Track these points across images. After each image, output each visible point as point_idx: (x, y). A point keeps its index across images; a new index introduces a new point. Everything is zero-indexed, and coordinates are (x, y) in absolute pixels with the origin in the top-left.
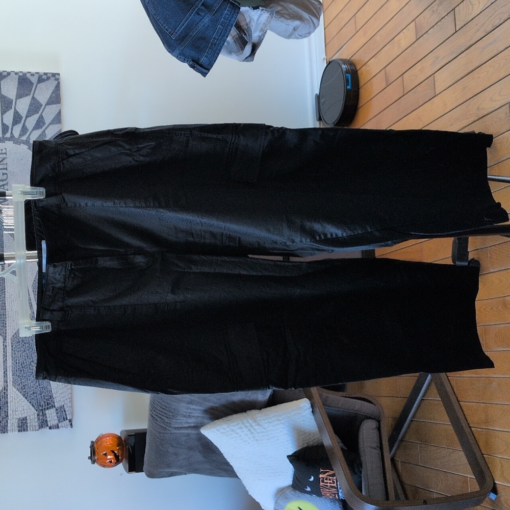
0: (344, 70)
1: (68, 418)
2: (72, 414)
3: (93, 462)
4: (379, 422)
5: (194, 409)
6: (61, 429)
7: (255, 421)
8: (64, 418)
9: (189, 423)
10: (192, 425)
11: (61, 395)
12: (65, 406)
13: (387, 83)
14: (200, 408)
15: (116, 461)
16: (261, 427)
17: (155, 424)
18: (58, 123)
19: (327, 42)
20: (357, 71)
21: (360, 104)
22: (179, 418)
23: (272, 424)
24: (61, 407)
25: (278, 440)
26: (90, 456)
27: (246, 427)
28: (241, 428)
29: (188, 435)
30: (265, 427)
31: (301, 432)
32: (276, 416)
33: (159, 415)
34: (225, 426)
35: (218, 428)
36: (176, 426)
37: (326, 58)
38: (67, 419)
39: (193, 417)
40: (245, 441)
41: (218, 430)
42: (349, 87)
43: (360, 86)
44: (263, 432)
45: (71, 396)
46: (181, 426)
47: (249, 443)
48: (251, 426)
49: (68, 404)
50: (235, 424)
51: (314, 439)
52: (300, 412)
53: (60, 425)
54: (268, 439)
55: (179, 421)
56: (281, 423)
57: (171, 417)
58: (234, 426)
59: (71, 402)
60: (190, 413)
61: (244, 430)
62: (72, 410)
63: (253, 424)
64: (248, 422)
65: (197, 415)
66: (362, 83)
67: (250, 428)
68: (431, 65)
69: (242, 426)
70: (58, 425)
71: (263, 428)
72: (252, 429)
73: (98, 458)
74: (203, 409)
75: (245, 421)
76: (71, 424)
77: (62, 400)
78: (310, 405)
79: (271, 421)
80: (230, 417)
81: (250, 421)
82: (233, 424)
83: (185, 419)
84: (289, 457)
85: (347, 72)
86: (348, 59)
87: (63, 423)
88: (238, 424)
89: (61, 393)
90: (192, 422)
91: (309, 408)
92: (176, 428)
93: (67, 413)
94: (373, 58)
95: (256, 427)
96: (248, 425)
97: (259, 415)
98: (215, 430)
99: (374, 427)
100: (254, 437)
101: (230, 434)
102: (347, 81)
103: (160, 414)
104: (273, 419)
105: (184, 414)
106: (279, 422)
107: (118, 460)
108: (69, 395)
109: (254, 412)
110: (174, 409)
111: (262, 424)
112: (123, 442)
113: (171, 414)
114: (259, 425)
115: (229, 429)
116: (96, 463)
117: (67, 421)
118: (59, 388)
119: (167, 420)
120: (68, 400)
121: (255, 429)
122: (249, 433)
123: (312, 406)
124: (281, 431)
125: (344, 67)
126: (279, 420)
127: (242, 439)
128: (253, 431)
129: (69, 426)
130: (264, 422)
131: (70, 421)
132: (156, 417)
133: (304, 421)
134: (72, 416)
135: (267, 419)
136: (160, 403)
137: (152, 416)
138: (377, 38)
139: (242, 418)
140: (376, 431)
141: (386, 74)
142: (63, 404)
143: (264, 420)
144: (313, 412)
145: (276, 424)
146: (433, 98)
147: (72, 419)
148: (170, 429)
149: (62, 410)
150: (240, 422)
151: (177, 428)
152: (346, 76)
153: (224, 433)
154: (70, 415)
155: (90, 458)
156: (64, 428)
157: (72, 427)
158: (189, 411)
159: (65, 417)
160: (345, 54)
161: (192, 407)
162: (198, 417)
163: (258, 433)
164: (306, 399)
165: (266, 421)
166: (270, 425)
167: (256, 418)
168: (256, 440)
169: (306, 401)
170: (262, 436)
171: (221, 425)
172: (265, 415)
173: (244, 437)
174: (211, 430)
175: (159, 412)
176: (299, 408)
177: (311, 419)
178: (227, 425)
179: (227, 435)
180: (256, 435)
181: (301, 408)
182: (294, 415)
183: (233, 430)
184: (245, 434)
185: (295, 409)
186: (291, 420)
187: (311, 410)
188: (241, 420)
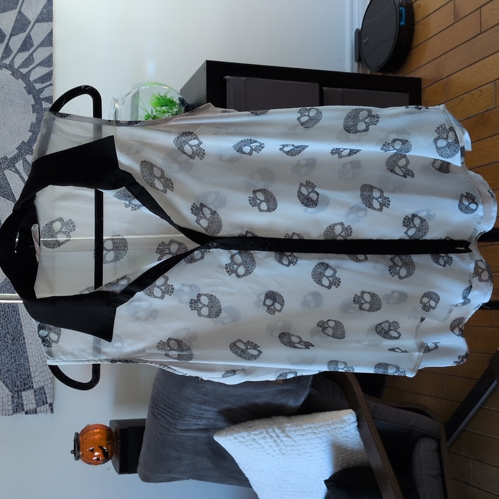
0: (397, 3)
1: (49, 402)
2: (53, 397)
3: (77, 458)
4: (439, 441)
5: (205, 410)
6: (39, 414)
7: (283, 432)
8: (43, 401)
9: (199, 425)
10: (202, 427)
11: (40, 374)
12: (45, 387)
13: (455, 18)
14: (215, 409)
15: (104, 458)
16: (290, 440)
17: (156, 423)
18: (48, 46)
20: (412, 4)
21: (415, 44)
22: (187, 419)
23: (305, 437)
24: (40, 389)
25: (311, 456)
26: (73, 449)
27: (271, 437)
28: (264, 438)
29: (197, 438)
30: (296, 439)
31: (341, 449)
32: (311, 428)
33: (162, 414)
34: (244, 434)
35: (236, 435)
36: (182, 428)
38: (47, 403)
39: (204, 418)
40: (268, 454)
41: (235, 438)
42: (402, 23)
44: (293, 445)
46: (188, 428)
47: (273, 456)
48: (278, 436)
49: (49, 385)
50: (258, 432)
51: (357, 459)
52: (343, 426)
53: (38, 410)
54: (299, 454)
55: (188, 422)
56: (317, 437)
57: (177, 417)
58: (256, 435)
59: (53, 383)
60: (202, 414)
61: (269, 440)
62: (53, 393)
63: (281, 435)
64: (274, 431)
65: (210, 416)
66: (419, 17)
67: (276, 439)
69: (266, 436)
70: (36, 409)
71: (293, 440)
72: (278, 441)
73: (83, 455)
74: (217, 410)
76: (52, 410)
77: (42, 380)
78: (356, 418)
79: (304, 433)
80: (251, 423)
81: (277, 430)
82: (255, 433)
83: (194, 420)
84: (326, 481)
85: (401, 5)
87: (42, 408)
88: (260, 433)
89: (42, 372)
90: (202, 423)
91: (354, 422)
92: (181, 430)
93: (48, 396)
95: (284, 439)
96: (274, 435)
97: (289, 425)
98: (232, 438)
99: (433, 449)
100: (280, 450)
101: (250, 444)
102: (401, 15)
104: (307, 431)
105: (194, 415)
106: (315, 436)
107: (106, 457)
109: (281, 419)
110: (182, 409)
111: (292, 436)
112: (114, 435)
113: (177, 414)
114: (288, 436)
115: (248, 438)
116: (80, 460)
117: (47, 405)
118: (39, 367)
119: (171, 420)
120: (50, 381)
121: (283, 441)
122: (274, 445)
123: (359, 420)
124: (315, 447)
126: (315, 433)
127: (264, 451)
128: (280, 443)
129: (49, 411)
130: (295, 434)
131: (51, 405)
132: (159, 417)
133: (347, 437)
134: (53, 400)
135: (299, 430)
136: (165, 400)
137: (154, 415)
139: (267, 426)
140: (435, 455)
141: (454, 6)
142: (43, 384)
143: (295, 431)
144: (358, 426)
145: (311, 438)
147: (53, 403)
148: (174, 430)
149: (42, 391)
150: (264, 431)
151: (183, 430)
152: (399, 9)
153: (243, 442)
154: (51, 398)
155: (74, 452)
156: (43, 414)
157: (52, 413)
158: (201, 412)
159: (45, 401)
161: (204, 407)
162: (210, 418)
163: (286, 446)
164: (350, 411)
165: (297, 433)
166: (303, 438)
167: (285, 427)
168: (283, 454)
169: (351, 413)
170: (290, 450)
171: (240, 432)
172: (297, 426)
173: (268, 449)
174: (227, 438)
175: (162, 410)
176: (342, 421)
177: (356, 435)
178: (248, 433)
179: (246, 445)
180: (283, 448)
181: (345, 421)
182: (335, 429)
183: (254, 440)
184: (269, 446)
185: (336, 422)
186: (331, 435)
187: (356, 424)
188: (265, 428)
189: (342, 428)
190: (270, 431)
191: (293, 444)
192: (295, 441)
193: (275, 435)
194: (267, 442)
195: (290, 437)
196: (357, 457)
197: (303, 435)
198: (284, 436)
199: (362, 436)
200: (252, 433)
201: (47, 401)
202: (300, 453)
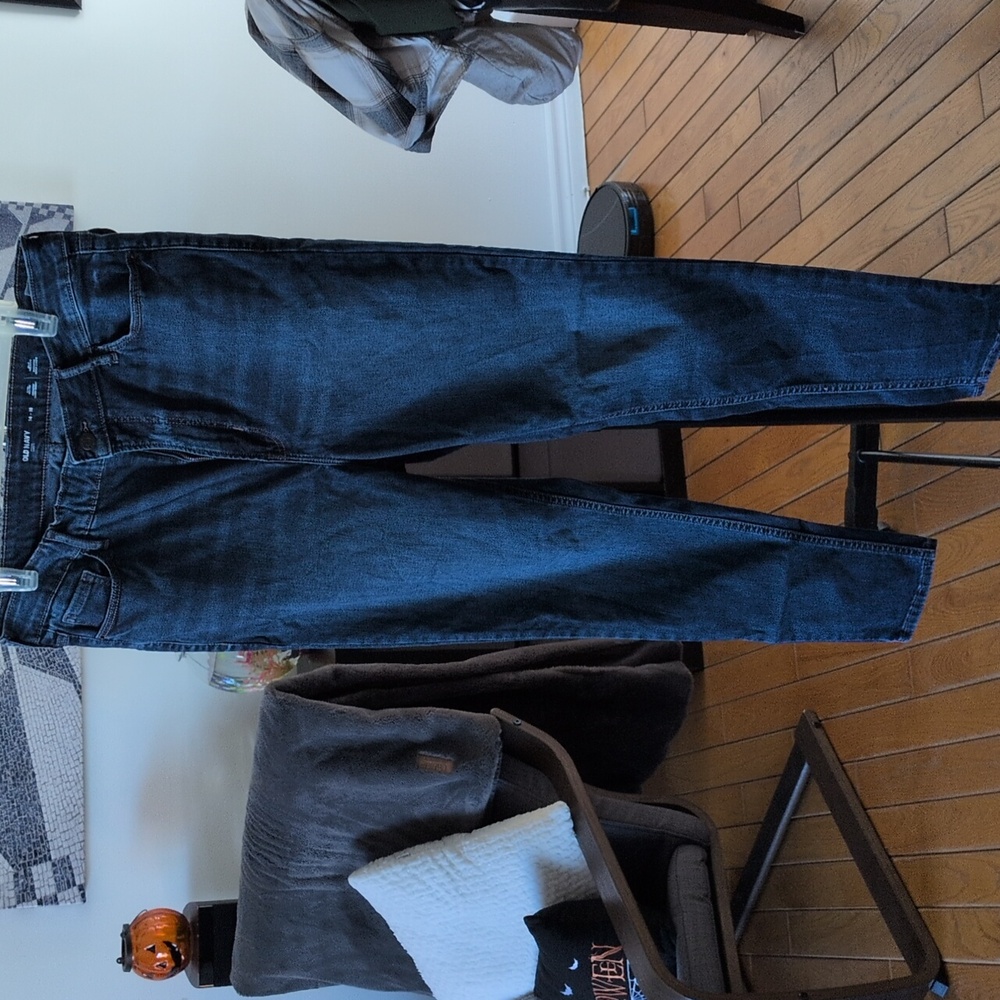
0: (625, 201)
1: (78, 883)
2: (85, 874)
3: (128, 968)
4: (708, 850)
5: (335, 837)
6: (61, 904)
7: (459, 855)
8: (68, 882)
9: (325, 869)
10: (331, 873)
11: (62, 835)
12: (72, 858)
13: (706, 213)
14: (346, 835)
15: (173, 965)
16: (470, 866)
17: (255, 874)
19: (591, 159)
20: (649, 203)
22: (304, 859)
23: (494, 858)
24: (63, 860)
25: (506, 891)
26: (120, 955)
27: (441, 866)
28: (429, 870)
29: (323, 895)
30: (479, 864)
31: (552, 871)
32: (501, 840)
33: (266, 854)
34: (398, 868)
35: (384, 872)
36: (299, 876)
37: (588, 189)
38: (74, 885)
39: (333, 854)
40: (438, 899)
41: (383, 878)
42: (634, 232)
43: (656, 230)
44: (475, 876)
45: (85, 836)
46: (308, 876)
47: (447, 903)
49: (77, 853)
50: (420, 862)
51: (579, 887)
52: (550, 829)
53: (59, 896)
54: (486, 890)
55: (306, 864)
56: (511, 854)
57: (288, 856)
58: (415, 867)
59: (84, 849)
60: (328, 846)
61: (439, 874)
62: (86, 868)
63: (456, 861)
64: (445, 856)
65: (342, 850)
66: (659, 223)
67: (449, 869)
68: (791, 165)
69: (432, 866)
70: (56, 896)
71: (475, 867)
72: (452, 872)
73: (136, 959)
74: (353, 836)
75: (439, 856)
76: (83, 896)
77: (65, 845)
78: (569, 814)
79: (491, 852)
80: (408, 851)
81: (449, 856)
82: (414, 864)
83: (317, 859)
84: (528, 919)
85: (630, 205)
86: (633, 181)
87: (66, 893)
88: (423, 863)
89: (64, 832)
90: (331, 866)
91: (568, 821)
92: (297, 880)
93: (74, 872)
94: (681, 173)
95: (461, 867)
96: (444, 863)
97: (467, 842)
98: (377, 877)
99: (699, 859)
100: (456, 889)
101: (409, 885)
102: (631, 220)
103: (265, 850)
104: (495, 847)
105: (315, 848)
106: (508, 853)
107: (178, 963)
108: (80, 835)
109: (457, 837)
110: (295, 837)
111: (472, 859)
112: (190, 926)
113: (289, 849)
114: (467, 861)
115: (404, 875)
116: (132, 970)
117: (76, 889)
118: (60, 822)
119: (279, 863)
120: (78, 846)
121: (459, 871)
122: (446, 880)
123: (574, 817)
124: (511, 872)
125: (624, 195)
126: (508, 848)
127: (432, 895)
128: (455, 876)
129: (79, 898)
130: (477, 855)
131: (82, 888)
132: (258, 859)
133: (558, 847)
134: (85, 878)
135: (483, 848)
136: (265, 825)
137: (251, 858)
138: (687, 133)
139: (432, 851)
140: (702, 868)
141: (704, 197)
142: (67, 853)
143: (477, 850)
144: (575, 829)
145: (502, 858)
146: (797, 226)
147: (85, 884)
148: (285, 882)
149: (66, 865)
150: (429, 859)
151: (301, 880)
152: (628, 211)
153: (396, 882)
154: (82, 876)
155: (122, 960)
156: (68, 903)
157: (84, 901)
158: (327, 841)
159: (71, 880)
160: (626, 174)
161: (331, 831)
162: (343, 854)
163: (465, 879)
164: (560, 803)
165: (481, 854)
166: (490, 860)
167: (462, 848)
168: (462, 895)
169: (561, 806)
170: (472, 885)
171: (390, 866)
172: (480, 842)
173: (437, 891)
174: (370, 878)
175: (263, 846)
176: (548, 821)
177: (573, 843)
178: (403, 866)
179: (402, 887)
180: (460, 884)
181: (552, 820)
182: (538, 835)
183: (414, 876)
184: (438, 884)
185: (539, 825)
186: (532, 847)
187: (571, 825)
188: (431, 855)
189: (549, 832)
190: (437, 857)
191: (476, 873)
192: (478, 868)
193: (447, 864)
194: (435, 877)
195: (470, 862)
196: (579, 884)
197: (489, 855)
198: (462, 862)
199: (581, 844)
200: (409, 865)
201: (74, 880)
202: (487, 888)
